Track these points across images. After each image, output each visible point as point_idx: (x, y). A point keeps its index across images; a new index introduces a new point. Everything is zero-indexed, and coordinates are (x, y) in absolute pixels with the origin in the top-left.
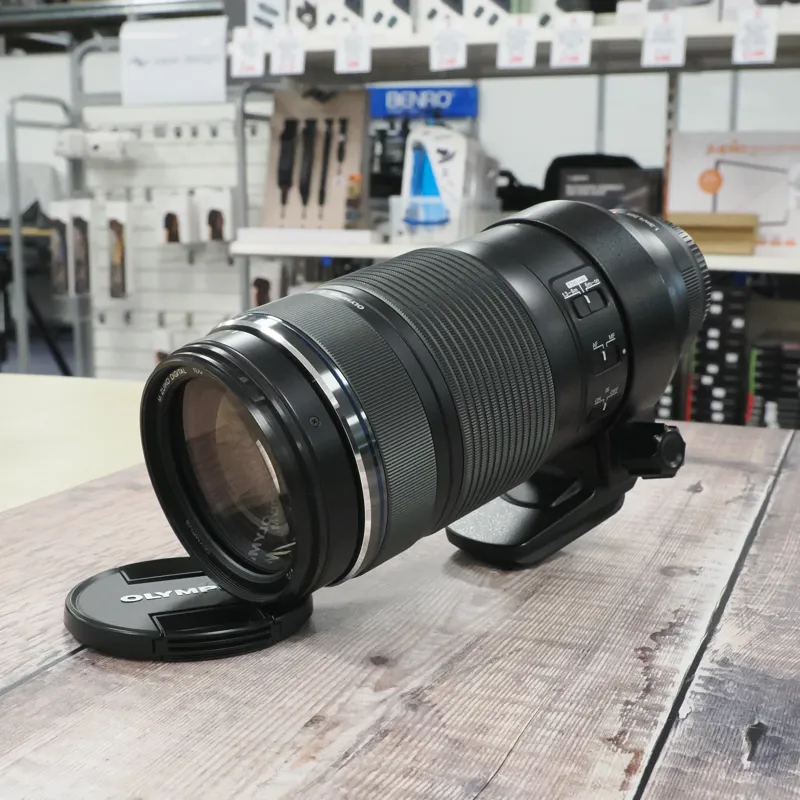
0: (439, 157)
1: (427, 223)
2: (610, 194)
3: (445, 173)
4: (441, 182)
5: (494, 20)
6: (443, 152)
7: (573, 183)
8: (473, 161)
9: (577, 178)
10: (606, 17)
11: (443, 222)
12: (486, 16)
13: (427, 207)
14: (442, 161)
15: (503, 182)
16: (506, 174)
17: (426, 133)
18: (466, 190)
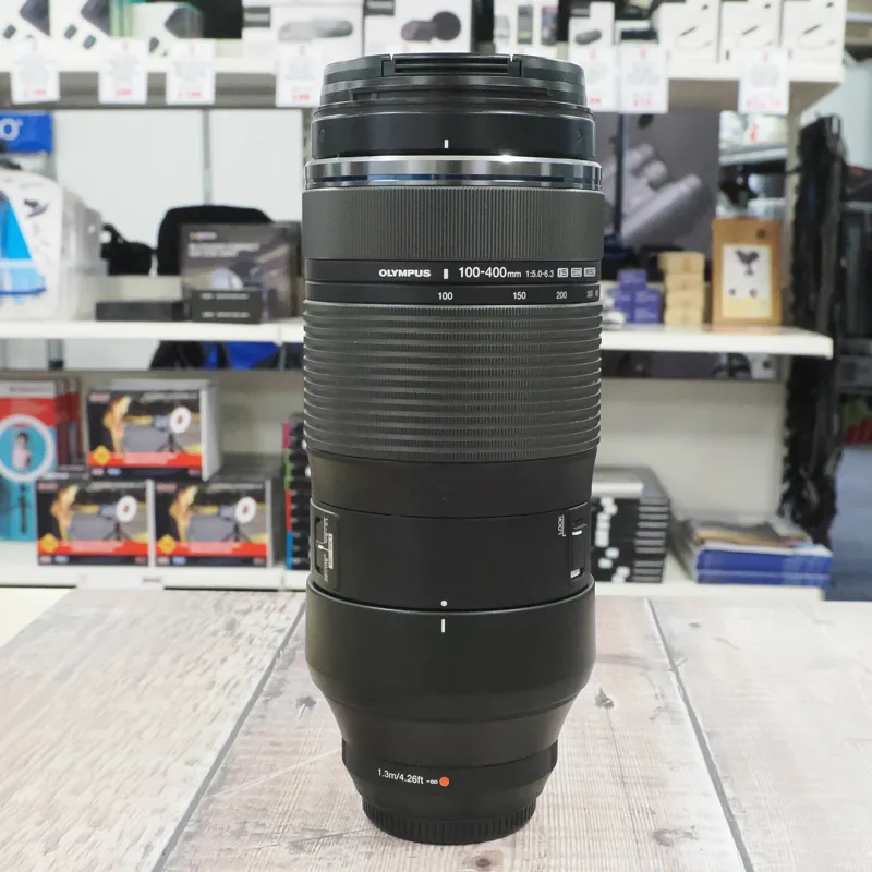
0: (28, 210)
1: (15, 294)
2: (242, 254)
3: (37, 229)
4: (31, 241)
5: (90, 42)
6: (33, 204)
7: (196, 242)
8: (71, 215)
9: (201, 236)
10: (228, 44)
11: (38, 292)
12: (80, 37)
13: (13, 272)
14: (32, 215)
15: (106, 237)
16: (109, 228)
17: (8, 181)
18: (63, 251)
